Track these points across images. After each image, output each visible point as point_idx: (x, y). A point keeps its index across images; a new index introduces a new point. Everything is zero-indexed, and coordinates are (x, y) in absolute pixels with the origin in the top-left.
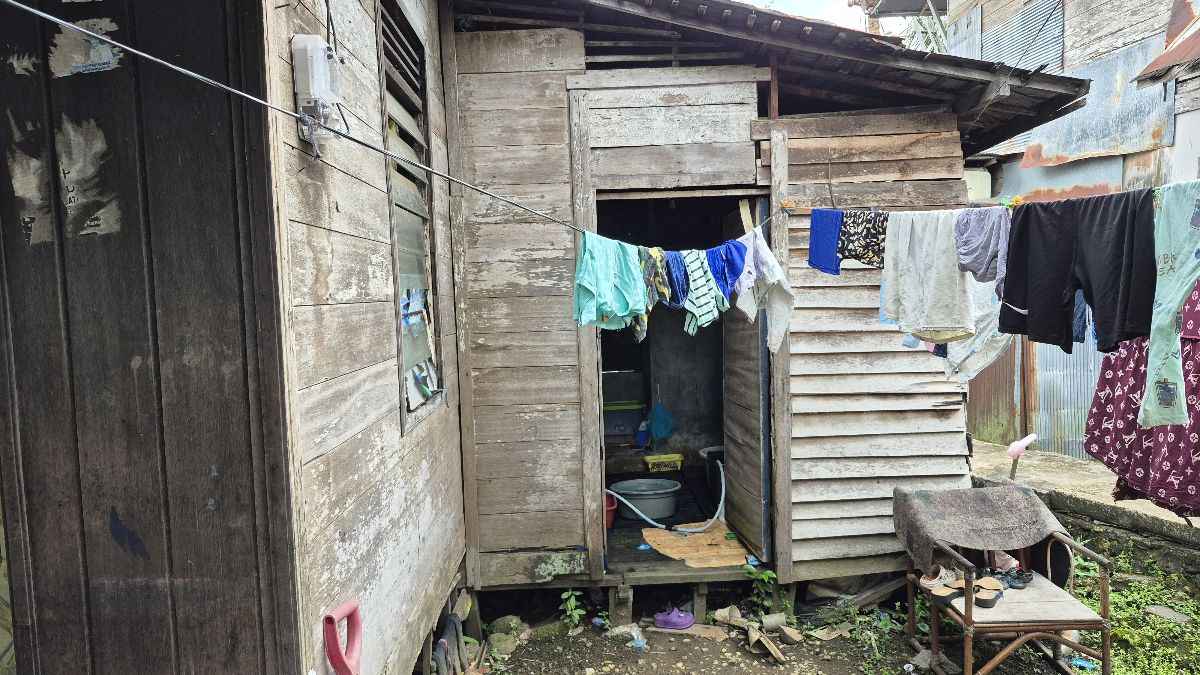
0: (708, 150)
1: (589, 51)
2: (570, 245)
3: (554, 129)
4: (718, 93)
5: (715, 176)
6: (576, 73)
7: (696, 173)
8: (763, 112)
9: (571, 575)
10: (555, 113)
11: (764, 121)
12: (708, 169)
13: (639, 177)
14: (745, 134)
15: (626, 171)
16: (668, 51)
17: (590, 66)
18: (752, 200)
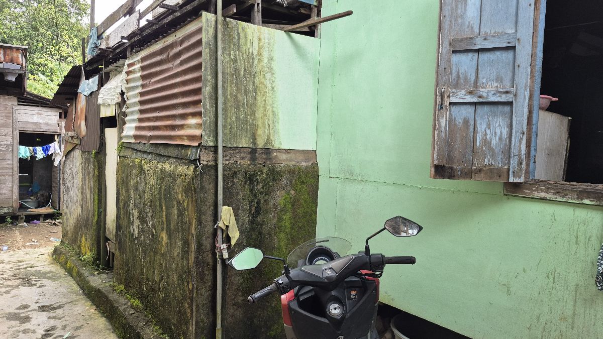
0: (47, 124)
1: (18, 102)
2: (12, 141)
3: (9, 116)
4: (49, 113)
5: (48, 129)
6: (15, 106)
7: (44, 129)
8: (60, 117)
9: (9, 212)
10: (9, 113)
11: (61, 119)
12: (47, 128)
13: (30, 129)
14: (56, 122)
15: (27, 127)
16: (38, 104)
17: (18, 105)
18: (58, 135)
